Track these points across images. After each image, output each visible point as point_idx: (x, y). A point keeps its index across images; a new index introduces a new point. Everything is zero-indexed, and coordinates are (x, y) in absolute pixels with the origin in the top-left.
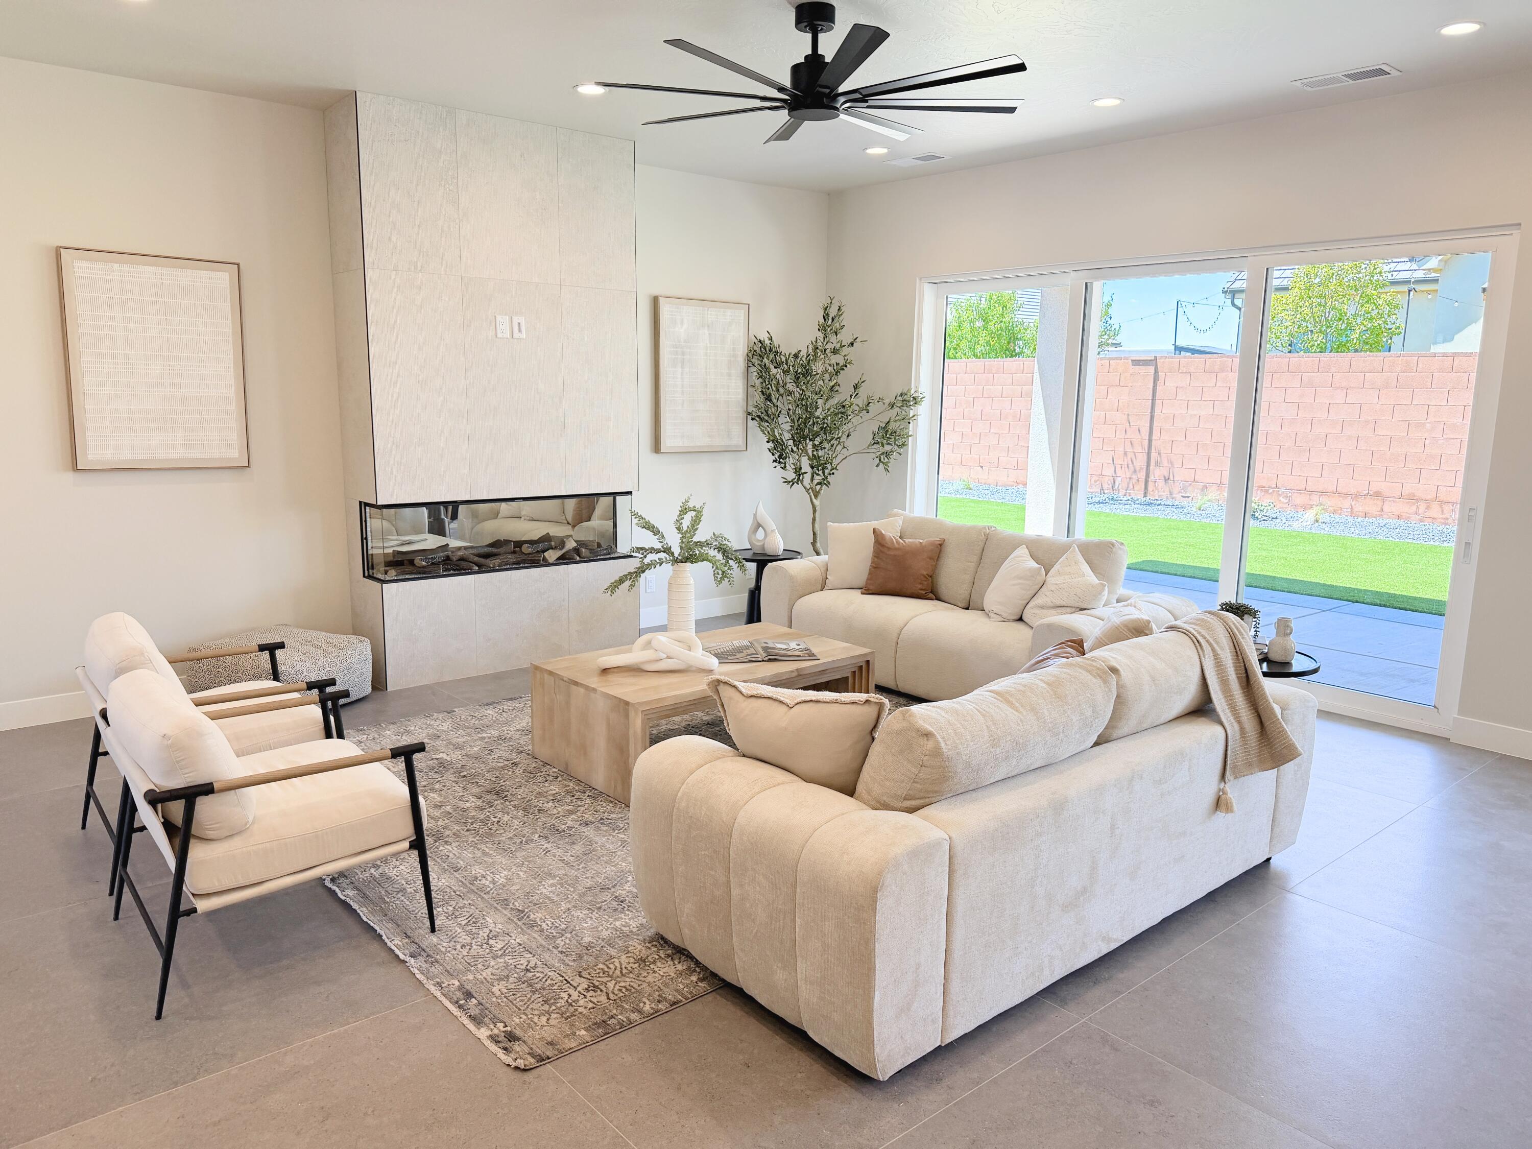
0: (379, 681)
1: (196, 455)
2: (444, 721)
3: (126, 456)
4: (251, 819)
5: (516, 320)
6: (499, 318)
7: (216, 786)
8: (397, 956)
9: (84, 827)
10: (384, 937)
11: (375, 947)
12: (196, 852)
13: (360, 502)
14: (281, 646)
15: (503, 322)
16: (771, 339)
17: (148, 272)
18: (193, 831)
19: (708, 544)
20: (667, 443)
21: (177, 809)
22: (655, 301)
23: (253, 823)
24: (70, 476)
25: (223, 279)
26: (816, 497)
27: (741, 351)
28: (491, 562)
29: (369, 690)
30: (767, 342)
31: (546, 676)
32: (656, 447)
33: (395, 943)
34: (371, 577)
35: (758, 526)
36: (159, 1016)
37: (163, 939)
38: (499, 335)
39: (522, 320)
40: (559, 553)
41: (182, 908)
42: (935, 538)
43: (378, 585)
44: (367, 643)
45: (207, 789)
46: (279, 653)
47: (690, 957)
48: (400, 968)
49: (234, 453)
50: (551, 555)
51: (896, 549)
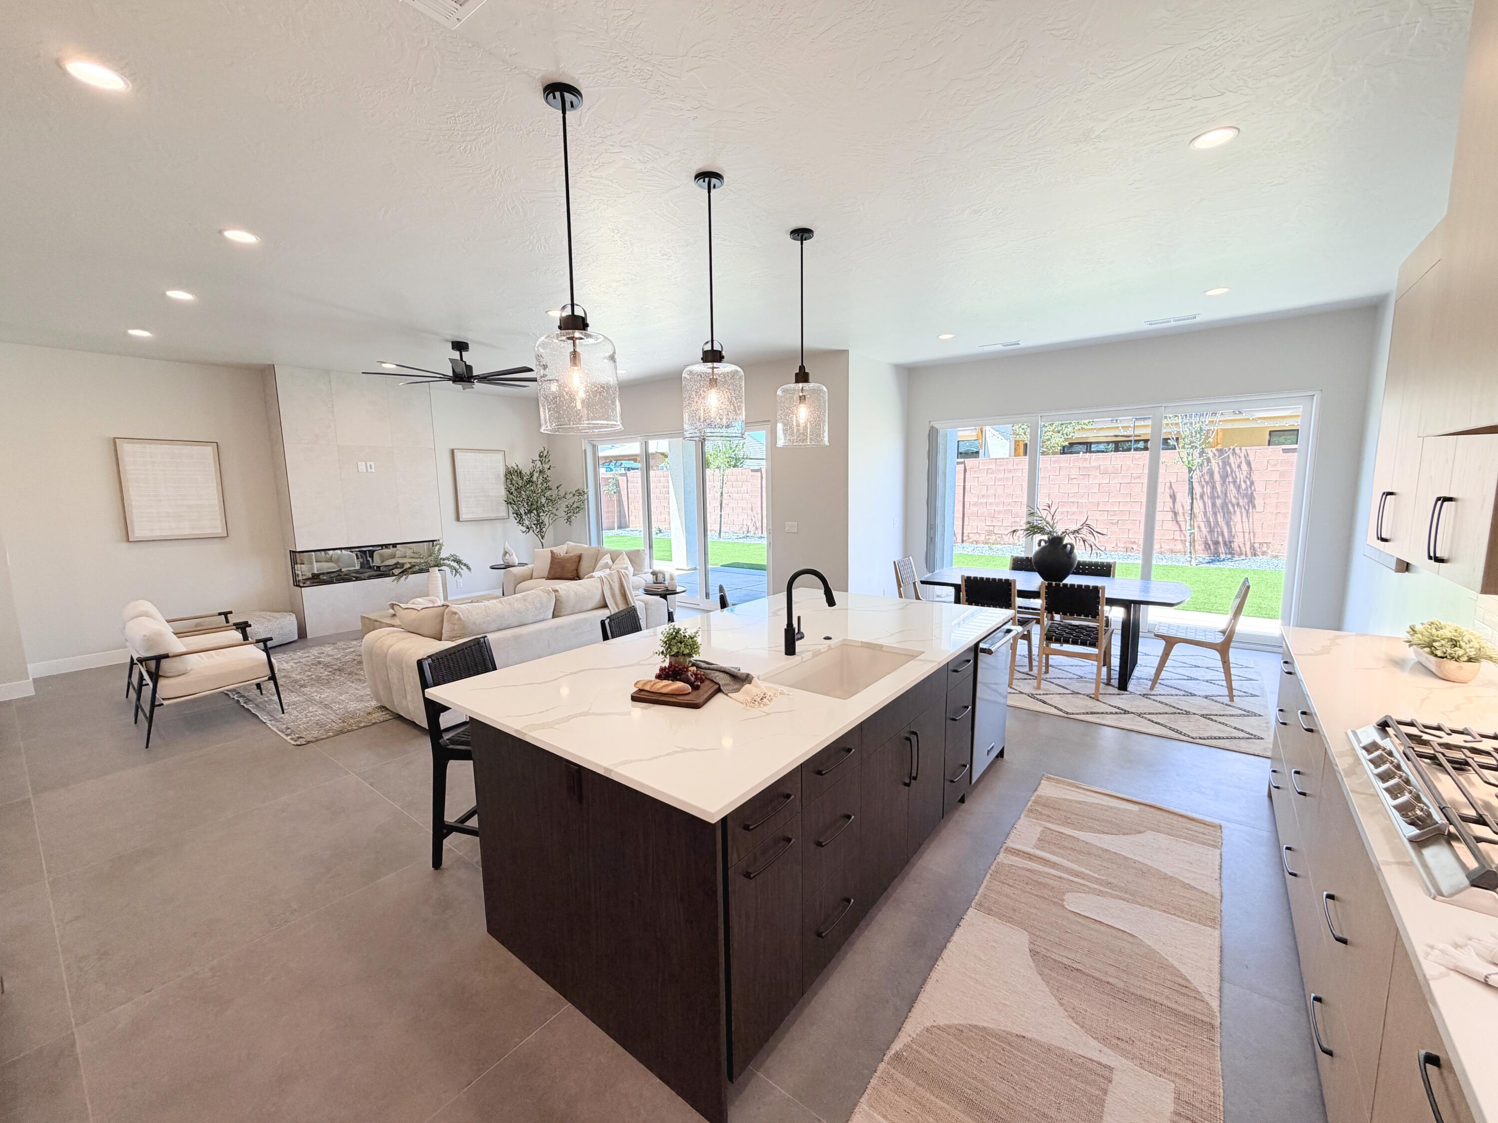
0: (302, 633)
1: (197, 532)
2: (329, 647)
3: (157, 534)
4: (189, 669)
5: (368, 464)
6: (359, 463)
7: (170, 655)
8: (261, 720)
9: (127, 697)
10: (260, 717)
11: (255, 720)
12: (162, 682)
13: (290, 551)
14: (231, 612)
15: (362, 466)
16: (517, 466)
17: (166, 448)
18: (160, 673)
19: (448, 559)
20: (463, 516)
21: (153, 664)
22: (452, 451)
23: (191, 670)
24: (126, 544)
25: (209, 450)
26: (542, 538)
27: (502, 472)
28: (362, 576)
29: (296, 637)
30: (516, 468)
31: (366, 620)
32: (458, 519)
33: (264, 718)
34: (297, 586)
35: (506, 553)
36: (147, 747)
37: (148, 715)
38: (360, 471)
39: (372, 464)
40: (400, 570)
41: (157, 703)
42: (578, 553)
43: (300, 588)
44: (294, 616)
45: (166, 656)
46: (229, 616)
47: (387, 709)
48: (263, 725)
49: (218, 529)
50: (396, 571)
51: (559, 559)
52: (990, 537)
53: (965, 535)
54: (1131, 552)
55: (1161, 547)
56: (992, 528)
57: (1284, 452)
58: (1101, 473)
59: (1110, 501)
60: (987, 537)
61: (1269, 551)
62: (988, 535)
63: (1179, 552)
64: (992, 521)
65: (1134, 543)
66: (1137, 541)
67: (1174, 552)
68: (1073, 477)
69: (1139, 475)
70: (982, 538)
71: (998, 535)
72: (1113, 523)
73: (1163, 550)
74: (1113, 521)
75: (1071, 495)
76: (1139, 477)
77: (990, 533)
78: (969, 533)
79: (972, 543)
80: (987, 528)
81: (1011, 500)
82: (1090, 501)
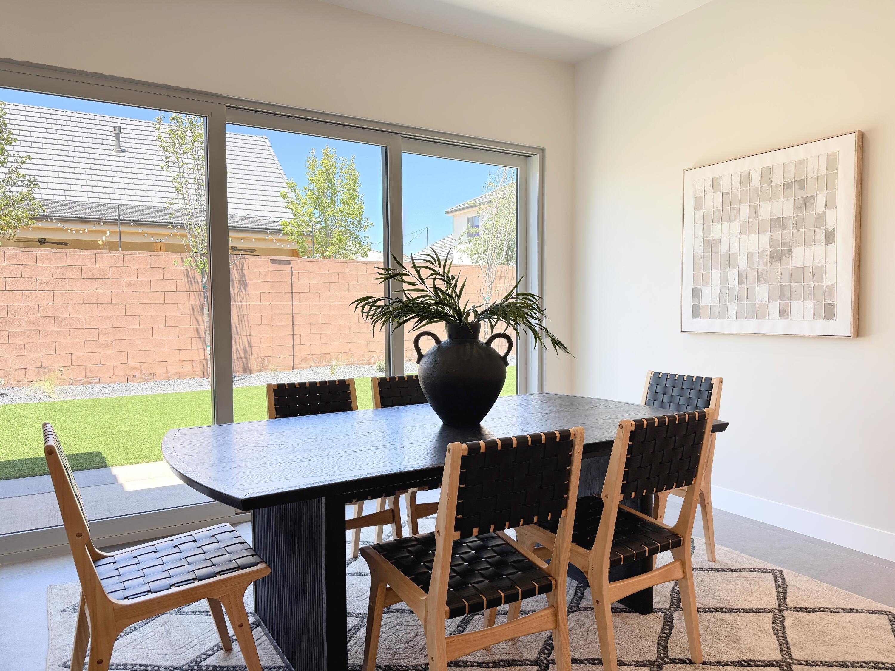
54: (134, 381)
55: (167, 372)
57: (272, 263)
59: (99, 315)
61: (270, 366)
63: (187, 375)
65: (135, 368)
66: (139, 367)
67: (182, 376)
68: (43, 280)
69: (133, 281)
73: (169, 374)
74: (107, 342)
75: (42, 307)
82: (71, 315)
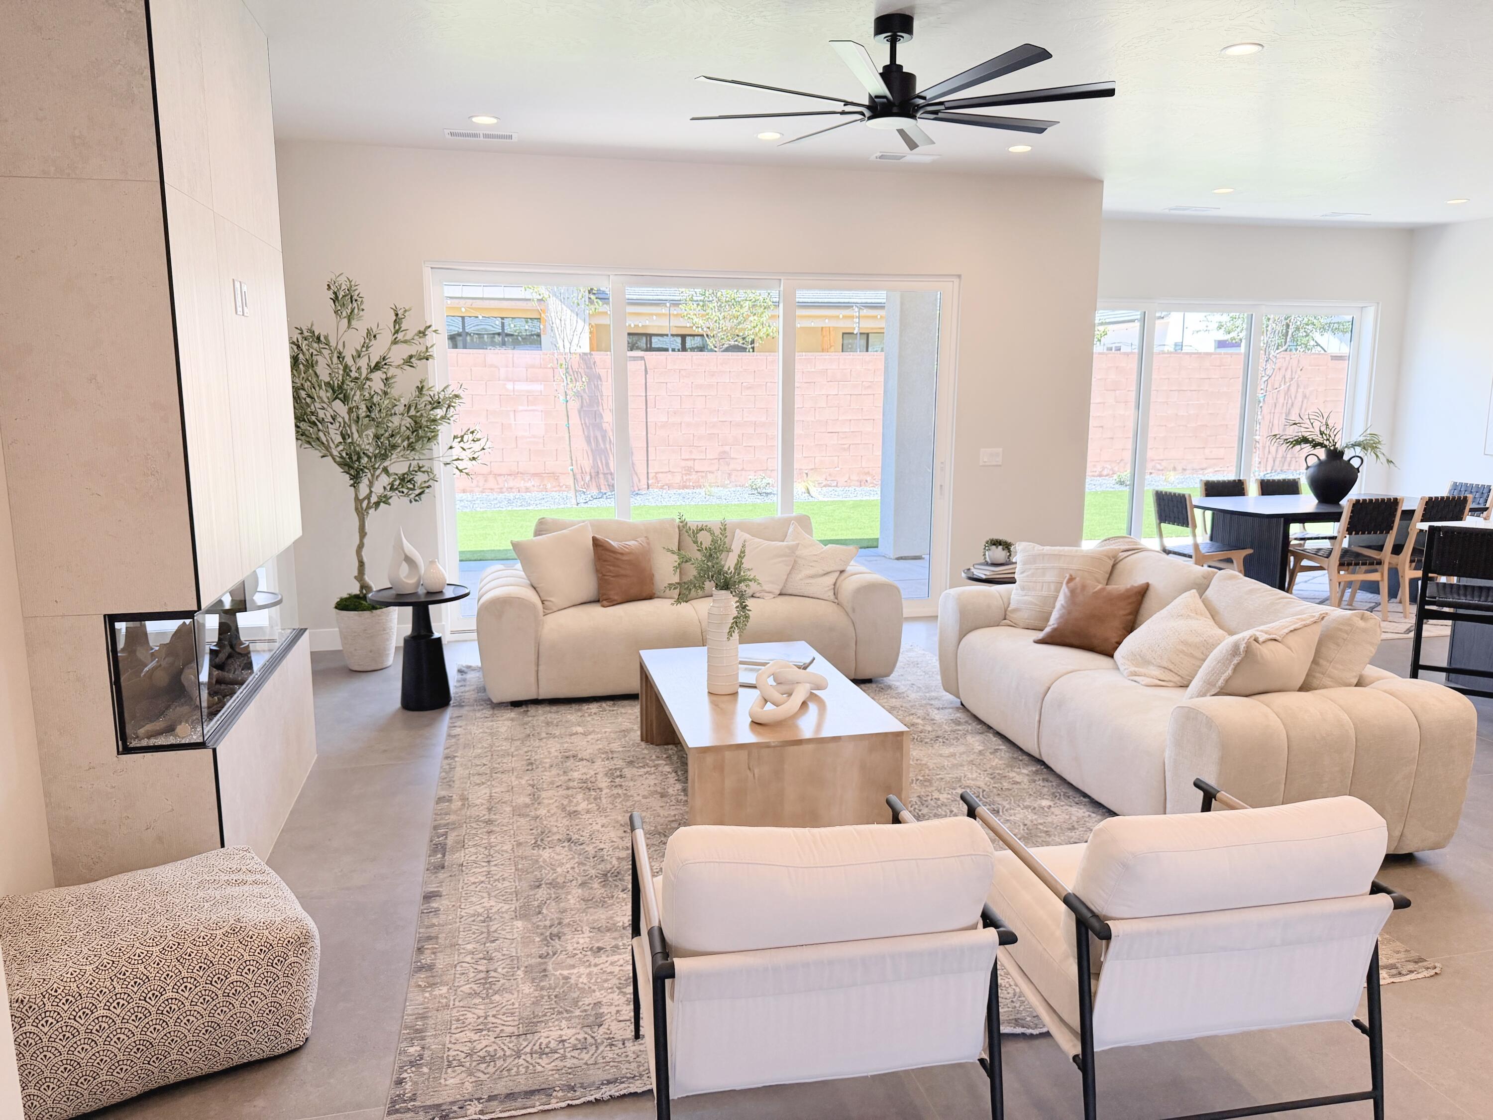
39: (246, 288)
52: (688, 477)
53: (651, 476)
56: (690, 463)
58: (829, 380)
60: (685, 478)
62: (686, 474)
64: (691, 452)
70: (678, 479)
71: (700, 474)
72: (844, 449)
76: (869, 387)
77: (689, 470)
78: (656, 473)
79: (662, 488)
80: (683, 464)
81: (715, 420)
